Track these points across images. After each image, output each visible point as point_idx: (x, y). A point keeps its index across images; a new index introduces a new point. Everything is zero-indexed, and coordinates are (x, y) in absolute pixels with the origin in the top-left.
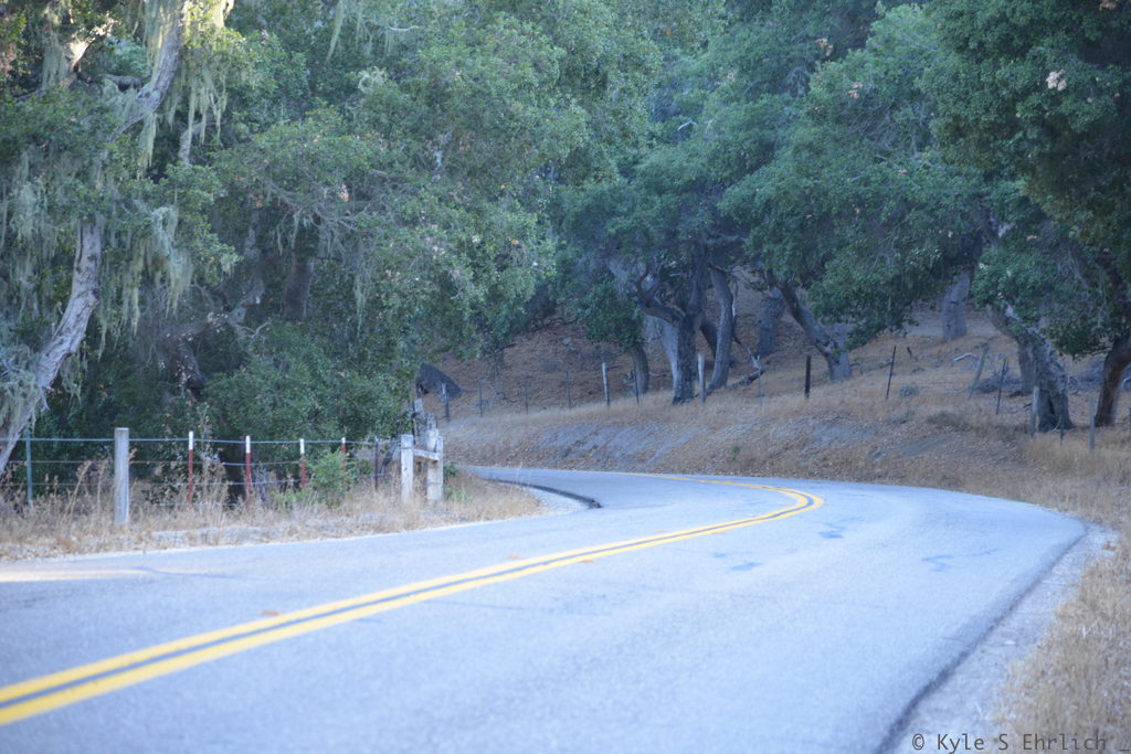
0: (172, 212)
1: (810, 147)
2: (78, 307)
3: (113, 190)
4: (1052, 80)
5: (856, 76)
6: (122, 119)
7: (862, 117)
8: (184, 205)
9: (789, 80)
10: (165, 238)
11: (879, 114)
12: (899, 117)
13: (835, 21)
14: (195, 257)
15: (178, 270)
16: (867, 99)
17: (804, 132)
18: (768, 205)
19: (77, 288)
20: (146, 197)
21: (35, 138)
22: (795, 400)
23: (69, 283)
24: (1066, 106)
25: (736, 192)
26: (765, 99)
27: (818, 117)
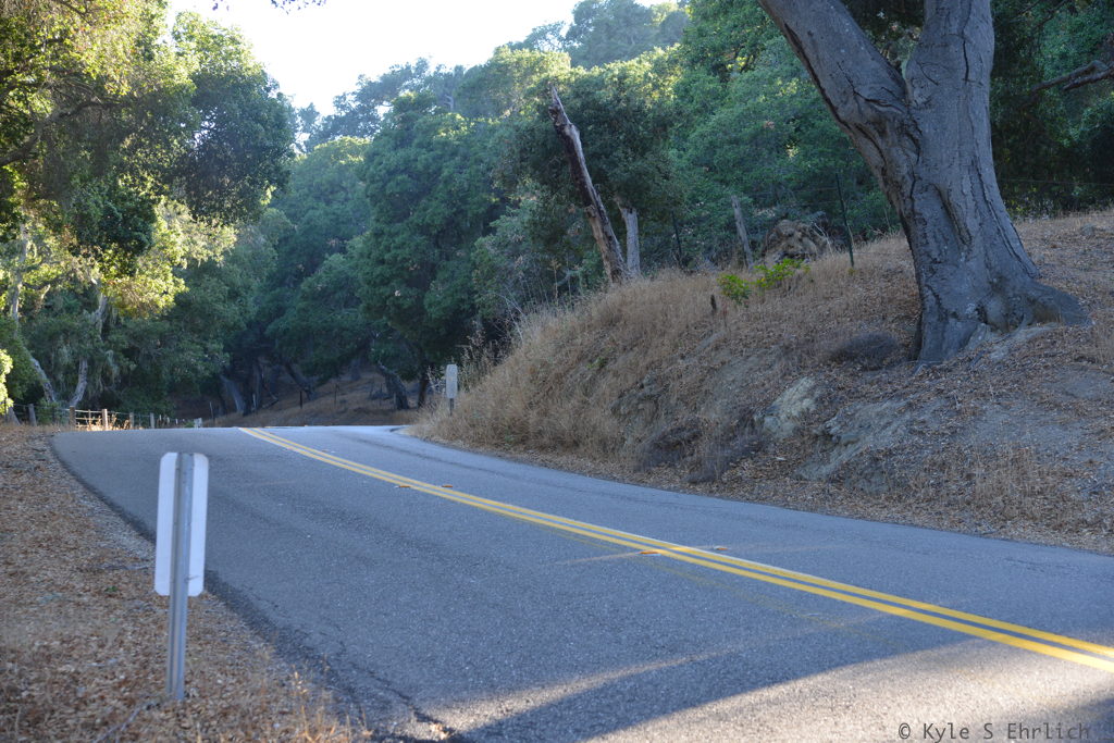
0: (110, 352)
1: (303, 309)
2: (81, 386)
3: (91, 347)
4: (397, 293)
5: (318, 281)
6: (91, 322)
7: (322, 297)
8: (115, 350)
9: (287, 281)
10: (110, 360)
11: (329, 295)
12: (337, 296)
13: (305, 258)
14: (119, 365)
15: (115, 370)
16: (324, 290)
17: (302, 305)
18: (286, 331)
19: (80, 379)
20: (103, 348)
21: (65, 331)
22: (297, 409)
23: (77, 378)
24: (401, 301)
25: (271, 327)
26: (278, 290)
27: (304, 298)
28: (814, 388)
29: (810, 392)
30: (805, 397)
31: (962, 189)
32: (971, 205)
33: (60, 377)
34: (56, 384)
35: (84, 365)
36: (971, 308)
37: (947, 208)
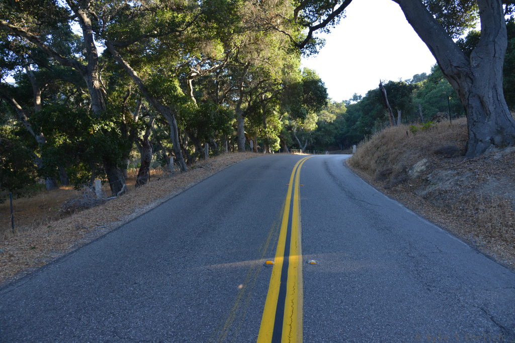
28: (427, 162)
29: (425, 164)
30: (423, 165)
31: (489, 96)
32: (492, 101)
33: (303, 142)
34: (302, 144)
35: (307, 141)
36: (488, 139)
37: (482, 103)
